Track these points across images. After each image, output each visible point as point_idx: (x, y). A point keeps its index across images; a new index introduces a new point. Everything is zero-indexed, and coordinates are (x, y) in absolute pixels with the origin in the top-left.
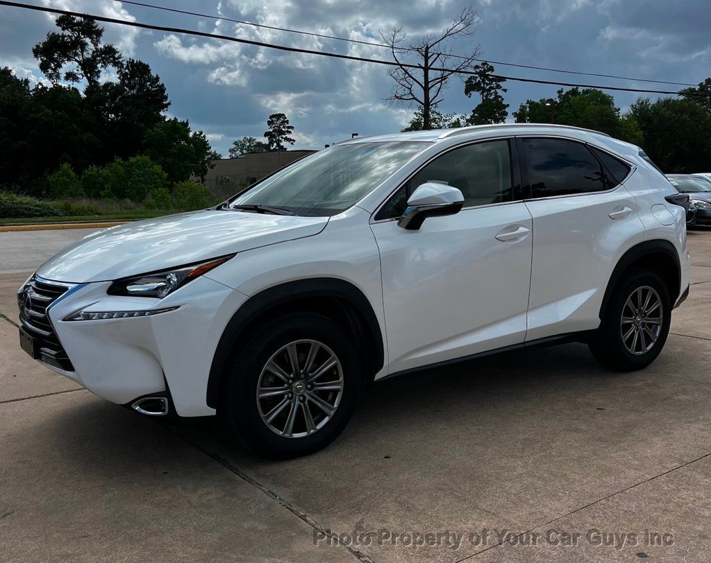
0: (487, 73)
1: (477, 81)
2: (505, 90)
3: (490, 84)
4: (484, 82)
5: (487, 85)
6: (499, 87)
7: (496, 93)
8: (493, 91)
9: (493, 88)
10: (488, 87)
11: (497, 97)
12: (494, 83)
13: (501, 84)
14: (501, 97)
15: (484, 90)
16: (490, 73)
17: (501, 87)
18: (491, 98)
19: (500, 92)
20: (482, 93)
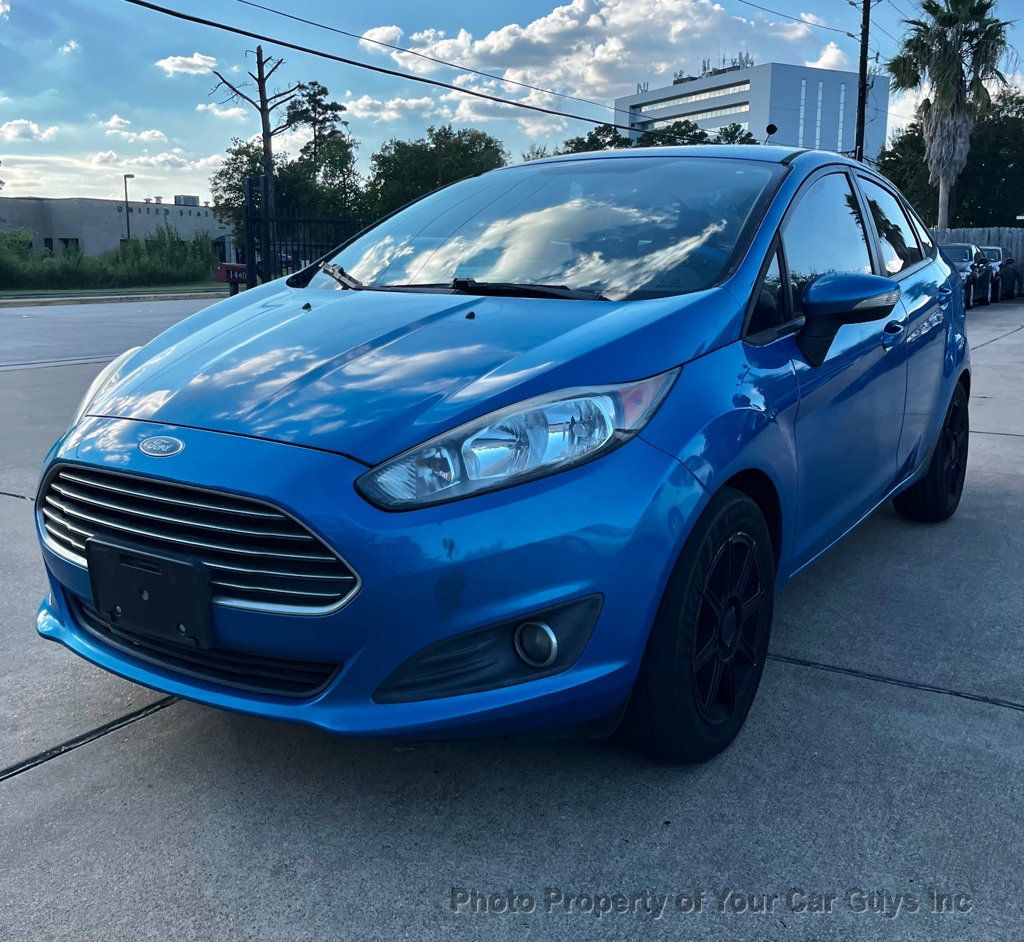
0: (318, 97)
1: (304, 108)
2: (346, 123)
3: (323, 113)
4: (314, 110)
5: (320, 114)
6: (336, 118)
7: (334, 127)
8: (328, 123)
9: (329, 120)
10: (321, 118)
11: (334, 133)
12: (329, 112)
13: (339, 113)
14: (340, 132)
15: (315, 122)
16: (322, 97)
17: (340, 119)
18: (326, 133)
19: (339, 127)
20: (314, 125)
